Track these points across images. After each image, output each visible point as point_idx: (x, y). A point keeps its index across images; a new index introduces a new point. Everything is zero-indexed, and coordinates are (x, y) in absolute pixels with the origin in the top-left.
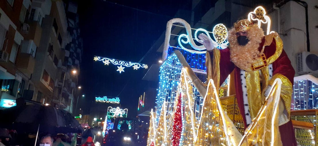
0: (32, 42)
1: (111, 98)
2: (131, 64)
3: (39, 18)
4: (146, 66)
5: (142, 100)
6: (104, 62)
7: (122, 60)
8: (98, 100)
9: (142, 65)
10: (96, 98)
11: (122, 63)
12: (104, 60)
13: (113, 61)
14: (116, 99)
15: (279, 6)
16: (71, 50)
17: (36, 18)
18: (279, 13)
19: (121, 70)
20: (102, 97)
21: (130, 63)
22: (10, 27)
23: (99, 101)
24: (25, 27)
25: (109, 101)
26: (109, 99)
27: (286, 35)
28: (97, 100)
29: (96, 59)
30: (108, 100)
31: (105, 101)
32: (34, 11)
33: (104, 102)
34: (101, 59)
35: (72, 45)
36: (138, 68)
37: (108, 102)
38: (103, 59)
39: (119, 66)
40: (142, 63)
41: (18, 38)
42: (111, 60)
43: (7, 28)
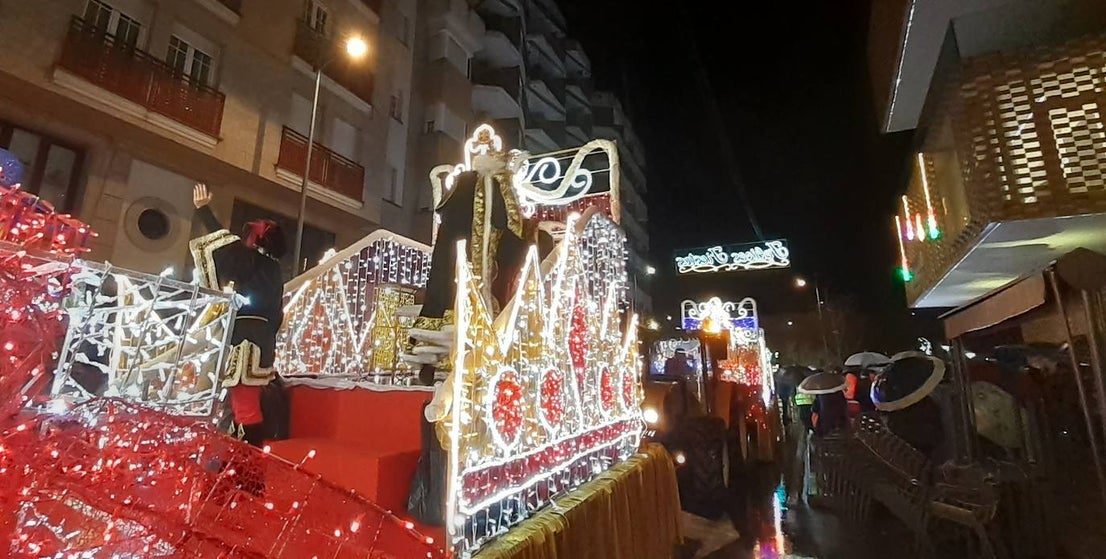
1: (745, 249)
8: (688, 268)
10: (677, 259)
14: (767, 248)
20: (703, 252)
23: (693, 268)
25: (737, 262)
26: (733, 255)
28: (682, 268)
30: (731, 260)
31: (716, 264)
33: (716, 269)
37: (731, 267)
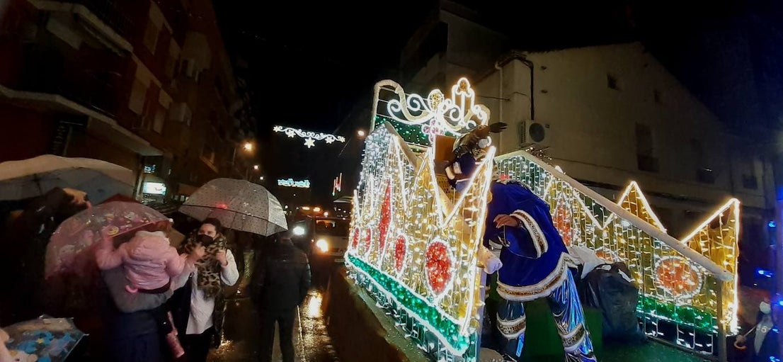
0: (184, 105)
2: (322, 136)
3: (194, 73)
4: (342, 139)
5: (338, 183)
6: (287, 133)
7: (311, 131)
9: (337, 137)
11: (311, 134)
12: (288, 131)
13: (299, 132)
15: (502, 66)
16: (243, 119)
17: (190, 73)
18: (501, 74)
19: (309, 143)
21: (322, 134)
22: (152, 83)
24: (173, 84)
27: (509, 100)
29: (277, 129)
32: (186, 62)
34: (283, 129)
35: (243, 112)
36: (333, 141)
38: (286, 130)
39: (308, 138)
40: (336, 135)
41: (165, 99)
42: (296, 131)
43: (148, 85)
